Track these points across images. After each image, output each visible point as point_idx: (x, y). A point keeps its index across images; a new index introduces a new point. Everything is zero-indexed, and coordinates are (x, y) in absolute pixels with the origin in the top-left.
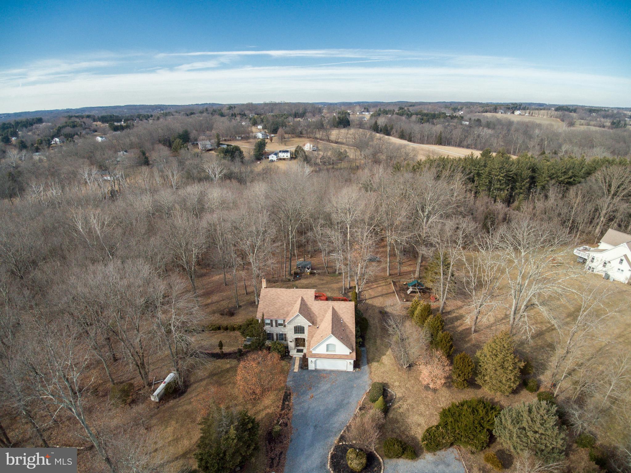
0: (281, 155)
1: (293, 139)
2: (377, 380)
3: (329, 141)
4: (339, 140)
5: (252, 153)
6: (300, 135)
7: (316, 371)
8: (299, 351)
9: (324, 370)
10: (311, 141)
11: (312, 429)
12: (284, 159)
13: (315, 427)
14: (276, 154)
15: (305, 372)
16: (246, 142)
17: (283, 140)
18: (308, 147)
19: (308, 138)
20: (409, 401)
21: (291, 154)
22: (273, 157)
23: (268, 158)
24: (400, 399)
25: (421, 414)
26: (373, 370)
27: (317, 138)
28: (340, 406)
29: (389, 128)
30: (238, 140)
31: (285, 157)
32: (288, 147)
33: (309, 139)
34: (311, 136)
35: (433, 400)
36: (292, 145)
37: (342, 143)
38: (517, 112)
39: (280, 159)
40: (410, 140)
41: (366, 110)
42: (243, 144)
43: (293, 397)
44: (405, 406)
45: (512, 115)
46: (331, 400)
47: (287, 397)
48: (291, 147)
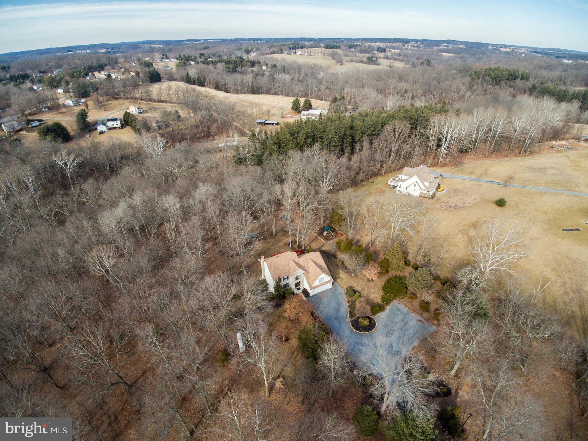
0: (110, 124)
1: (109, 102)
2: (346, 287)
3: (151, 100)
4: (162, 98)
5: (75, 126)
6: (116, 97)
7: (315, 295)
8: (299, 289)
9: (318, 293)
10: (132, 102)
11: (335, 321)
12: (115, 128)
13: (336, 319)
14: (104, 124)
15: (310, 298)
16: (56, 114)
17: (101, 106)
18: (133, 110)
19: (128, 99)
20: (366, 290)
21: (121, 120)
22: (101, 128)
23: (96, 129)
24: (362, 290)
25: (374, 293)
26: (340, 283)
27: (136, 99)
28: (339, 305)
29: (202, 79)
30: (46, 112)
31: (115, 126)
32: (110, 113)
33: (127, 101)
34: (129, 96)
35: (375, 285)
36: (113, 109)
37: (165, 102)
38: (299, 52)
39: (111, 129)
40: (226, 91)
41: (164, 57)
42: (55, 116)
43: (315, 312)
44: (366, 293)
45: (295, 55)
46: (333, 305)
47: (312, 314)
48: (113, 111)
